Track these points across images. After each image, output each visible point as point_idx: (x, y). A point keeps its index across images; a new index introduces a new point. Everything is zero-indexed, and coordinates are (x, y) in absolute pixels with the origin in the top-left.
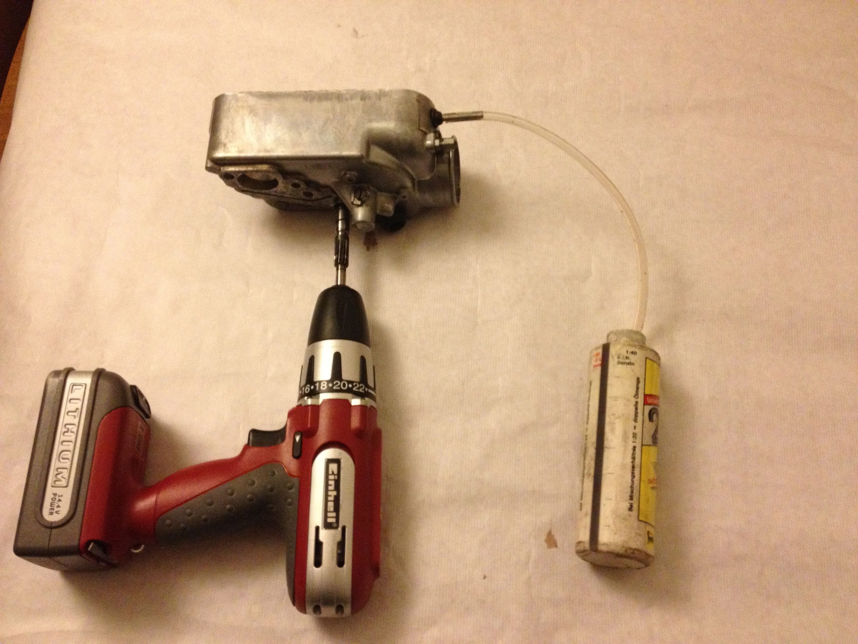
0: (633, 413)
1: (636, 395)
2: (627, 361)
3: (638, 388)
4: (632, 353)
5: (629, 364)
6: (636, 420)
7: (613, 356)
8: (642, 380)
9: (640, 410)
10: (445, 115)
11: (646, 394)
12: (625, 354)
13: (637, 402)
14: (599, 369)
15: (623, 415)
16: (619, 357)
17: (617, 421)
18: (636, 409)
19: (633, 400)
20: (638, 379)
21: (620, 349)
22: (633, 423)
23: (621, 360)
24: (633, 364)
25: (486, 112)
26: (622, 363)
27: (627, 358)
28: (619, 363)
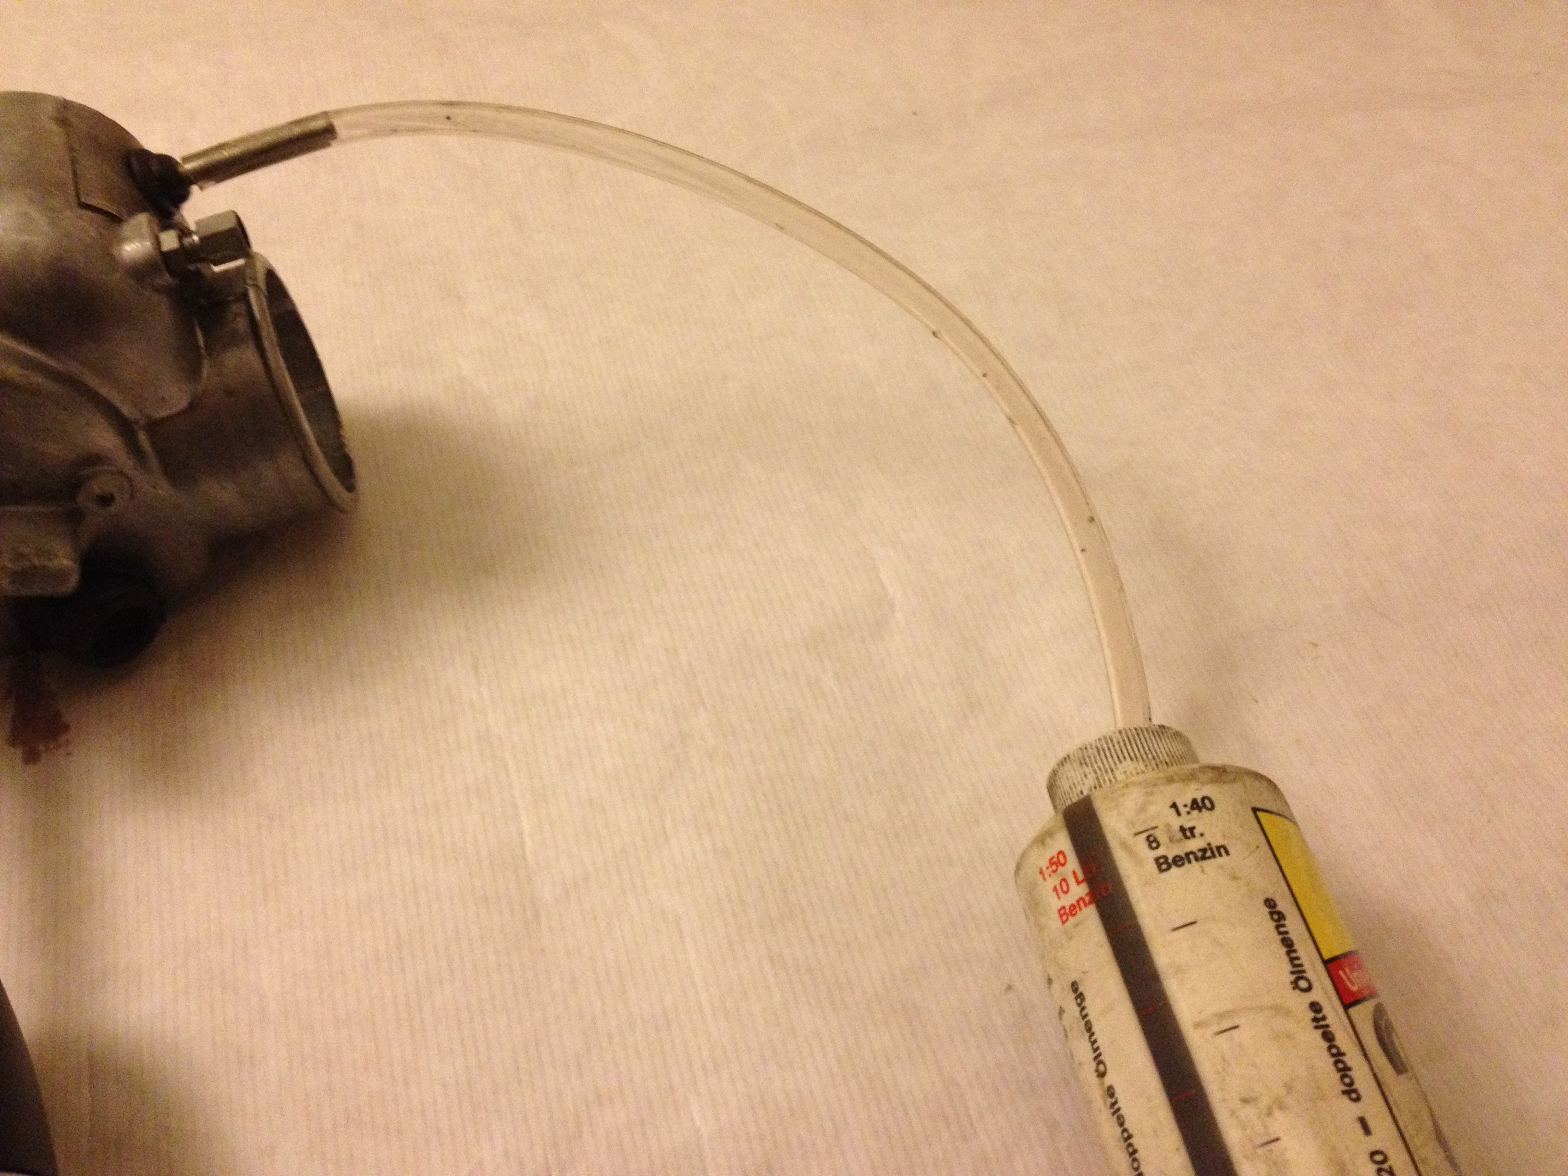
0: (1325, 1062)
1: (1299, 974)
2: (1194, 845)
3: (1288, 943)
4: (1196, 805)
5: (1206, 854)
6: (1351, 1092)
7: (1124, 845)
8: (1284, 905)
9: (1344, 1040)
10: (187, 159)
11: (1327, 955)
12: (1176, 822)
13: (1315, 1007)
14: (1090, 916)
15: (1289, 1087)
16: (1153, 842)
17: (1279, 1124)
18: (1328, 1037)
19: (1299, 1002)
20: (1270, 903)
21: (1142, 809)
22: (1349, 1110)
23: (1170, 851)
24: (1221, 850)
25: (338, 113)
26: (1179, 861)
27: (1188, 833)
28: (1163, 864)
